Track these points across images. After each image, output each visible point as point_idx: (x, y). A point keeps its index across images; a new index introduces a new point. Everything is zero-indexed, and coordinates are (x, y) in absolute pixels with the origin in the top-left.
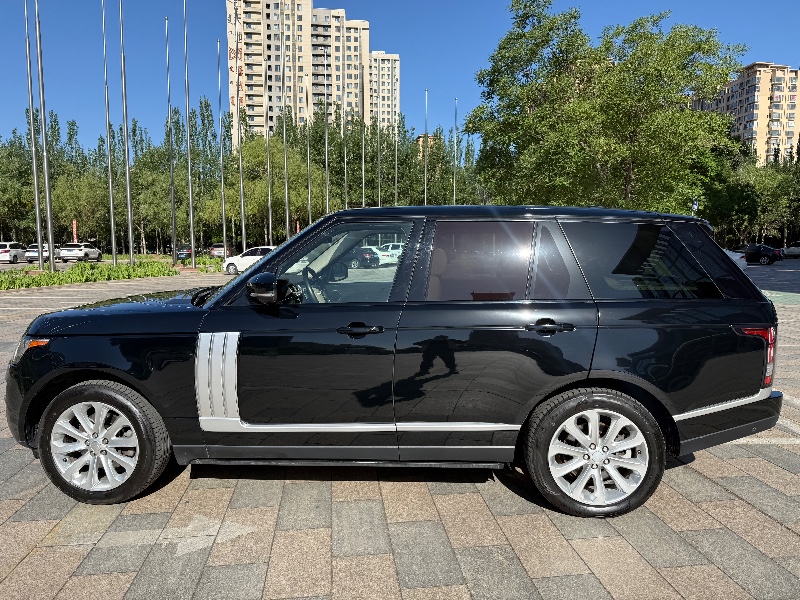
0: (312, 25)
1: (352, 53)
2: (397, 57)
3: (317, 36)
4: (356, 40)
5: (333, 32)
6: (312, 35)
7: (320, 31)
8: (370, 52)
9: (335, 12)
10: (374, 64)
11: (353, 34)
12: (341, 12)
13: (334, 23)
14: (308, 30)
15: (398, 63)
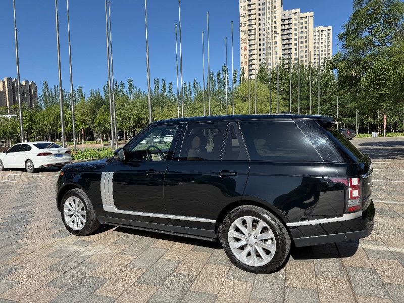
0: (282, 20)
1: (304, 30)
2: (331, 27)
3: (284, 25)
4: (306, 23)
5: (293, 21)
6: (282, 25)
7: (286, 22)
8: (314, 27)
9: (294, 11)
10: (317, 34)
11: (304, 20)
12: (298, 10)
13: (293, 16)
14: (279, 22)
15: (331, 31)
